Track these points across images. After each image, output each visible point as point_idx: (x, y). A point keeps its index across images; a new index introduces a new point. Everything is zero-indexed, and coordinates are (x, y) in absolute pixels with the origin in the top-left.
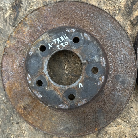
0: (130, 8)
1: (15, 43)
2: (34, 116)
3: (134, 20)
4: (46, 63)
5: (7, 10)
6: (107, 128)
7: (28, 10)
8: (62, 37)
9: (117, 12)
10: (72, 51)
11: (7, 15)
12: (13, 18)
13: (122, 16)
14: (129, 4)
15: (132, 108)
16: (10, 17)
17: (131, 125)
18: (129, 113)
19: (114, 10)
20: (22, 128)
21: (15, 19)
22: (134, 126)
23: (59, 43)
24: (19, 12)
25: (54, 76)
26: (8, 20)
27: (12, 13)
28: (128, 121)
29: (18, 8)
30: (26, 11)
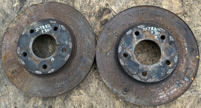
0: (101, 13)
1: (15, 25)
2: (18, 79)
3: (103, 21)
4: (32, 41)
5: (15, 2)
6: (72, 96)
7: (31, 4)
8: (46, 26)
9: (93, 15)
10: (52, 35)
11: (15, 5)
12: (19, 8)
13: (96, 17)
14: (102, 10)
15: (92, 82)
16: (17, 7)
17: (89, 96)
18: (89, 86)
19: (90, 13)
20: (9, 89)
21: (20, 9)
22: (91, 97)
23: (43, 29)
24: (24, 4)
25: (40, 53)
26: (15, 9)
27: (19, 4)
28: (88, 92)
29: (24, 2)
30: (29, 4)
